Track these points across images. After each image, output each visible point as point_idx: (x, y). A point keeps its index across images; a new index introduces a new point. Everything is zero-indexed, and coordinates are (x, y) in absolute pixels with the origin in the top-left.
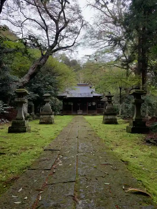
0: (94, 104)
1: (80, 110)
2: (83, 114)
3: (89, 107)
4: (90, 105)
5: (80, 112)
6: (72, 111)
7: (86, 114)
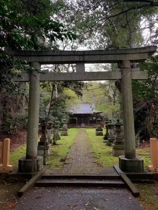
0: (94, 118)
1: (83, 124)
2: (86, 127)
3: (90, 121)
4: (91, 120)
5: (83, 125)
6: (77, 125)
7: (87, 127)
